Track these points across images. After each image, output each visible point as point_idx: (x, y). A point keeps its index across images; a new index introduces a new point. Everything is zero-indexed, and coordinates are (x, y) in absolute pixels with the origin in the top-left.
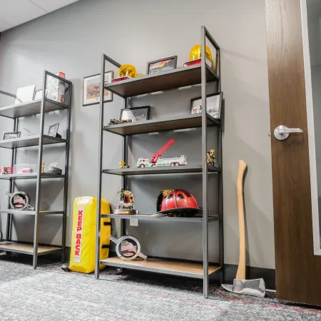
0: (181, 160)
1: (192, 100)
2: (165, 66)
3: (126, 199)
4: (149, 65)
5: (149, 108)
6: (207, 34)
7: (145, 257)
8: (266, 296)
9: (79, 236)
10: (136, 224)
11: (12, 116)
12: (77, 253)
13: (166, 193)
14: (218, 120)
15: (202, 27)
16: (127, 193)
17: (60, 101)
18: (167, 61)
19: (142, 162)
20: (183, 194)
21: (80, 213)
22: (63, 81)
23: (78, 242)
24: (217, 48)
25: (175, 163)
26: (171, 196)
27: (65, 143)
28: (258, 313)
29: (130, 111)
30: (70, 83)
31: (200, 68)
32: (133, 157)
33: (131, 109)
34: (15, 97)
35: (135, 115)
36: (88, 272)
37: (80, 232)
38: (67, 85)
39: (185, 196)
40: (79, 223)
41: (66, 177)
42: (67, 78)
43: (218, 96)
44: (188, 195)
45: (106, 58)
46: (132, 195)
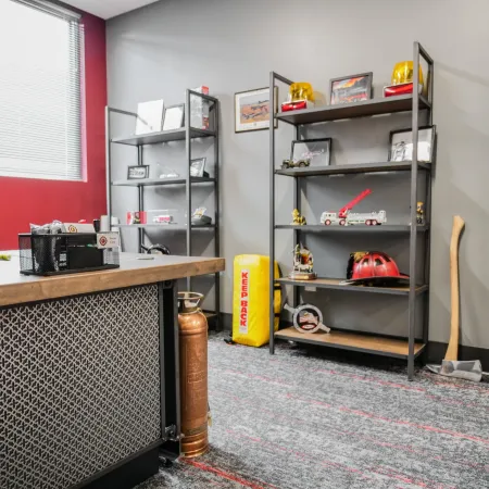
0: (381, 217)
1: (392, 134)
2: (356, 85)
3: (303, 260)
4: (333, 82)
5: (330, 140)
6: (422, 52)
7: (328, 330)
8: (482, 380)
9: (244, 304)
10: (313, 289)
11: (135, 143)
12: (243, 323)
13: (357, 255)
14: (430, 164)
15: (415, 43)
16: (303, 252)
17: (204, 127)
18: (359, 79)
19: (328, 218)
20: (381, 258)
21: (244, 275)
22: (206, 99)
23: (244, 310)
24: (430, 63)
25: (371, 221)
26: (366, 260)
27: (213, 182)
28: (475, 400)
29: (304, 145)
30: (216, 102)
31: (411, 99)
32: (308, 205)
33: (305, 141)
34: (136, 116)
35: (311, 149)
36: (258, 345)
37: (245, 299)
38: (212, 103)
39: (384, 261)
40: (244, 288)
41: (217, 227)
42: (211, 93)
43: (430, 131)
44: (388, 260)
45: (276, 76)
46: (311, 255)
